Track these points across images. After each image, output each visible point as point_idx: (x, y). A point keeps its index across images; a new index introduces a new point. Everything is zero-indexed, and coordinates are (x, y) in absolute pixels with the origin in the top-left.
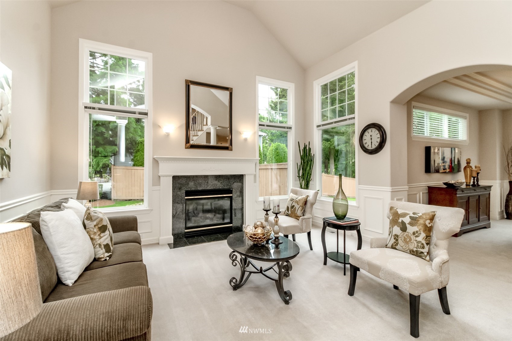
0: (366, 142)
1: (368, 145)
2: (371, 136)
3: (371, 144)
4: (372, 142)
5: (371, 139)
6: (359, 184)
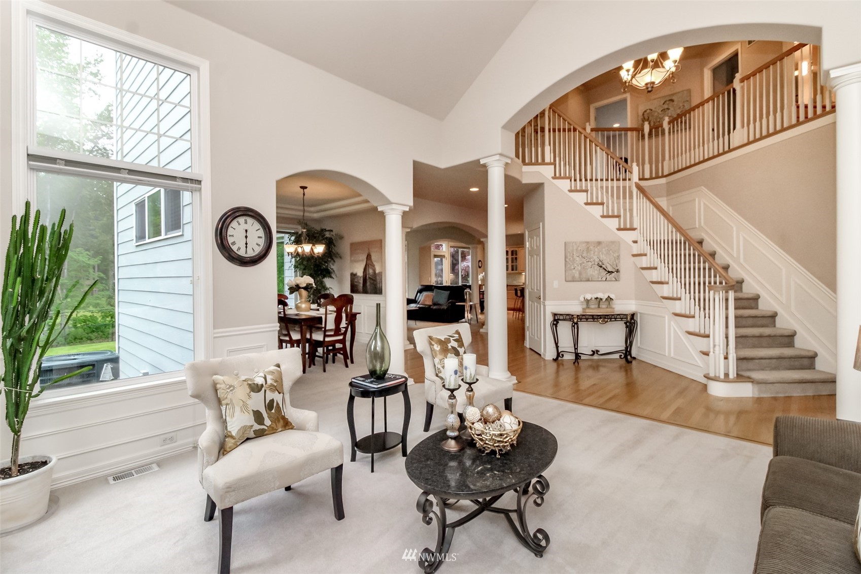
0: (234, 242)
1: (239, 249)
2: (246, 231)
3: (246, 247)
4: (246, 244)
5: (246, 237)
6: (215, 328)
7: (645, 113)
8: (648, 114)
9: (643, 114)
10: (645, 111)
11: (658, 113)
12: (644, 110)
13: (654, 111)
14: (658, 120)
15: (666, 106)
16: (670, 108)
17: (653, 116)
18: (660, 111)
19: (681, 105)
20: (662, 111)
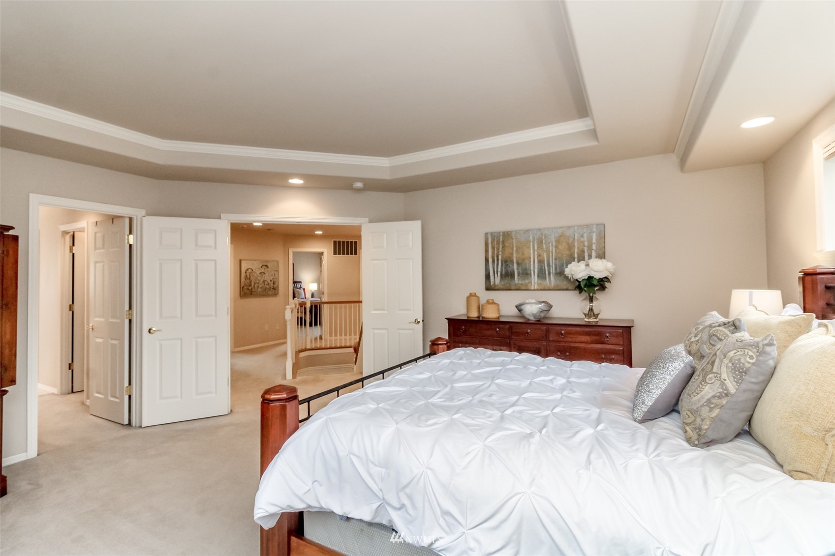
7: (247, 272)
8: (250, 273)
9: (246, 272)
10: (248, 270)
11: (257, 274)
12: (246, 269)
13: (254, 272)
14: (257, 282)
15: (263, 270)
16: (265, 272)
17: (253, 276)
18: (258, 273)
19: (273, 273)
20: (260, 273)
